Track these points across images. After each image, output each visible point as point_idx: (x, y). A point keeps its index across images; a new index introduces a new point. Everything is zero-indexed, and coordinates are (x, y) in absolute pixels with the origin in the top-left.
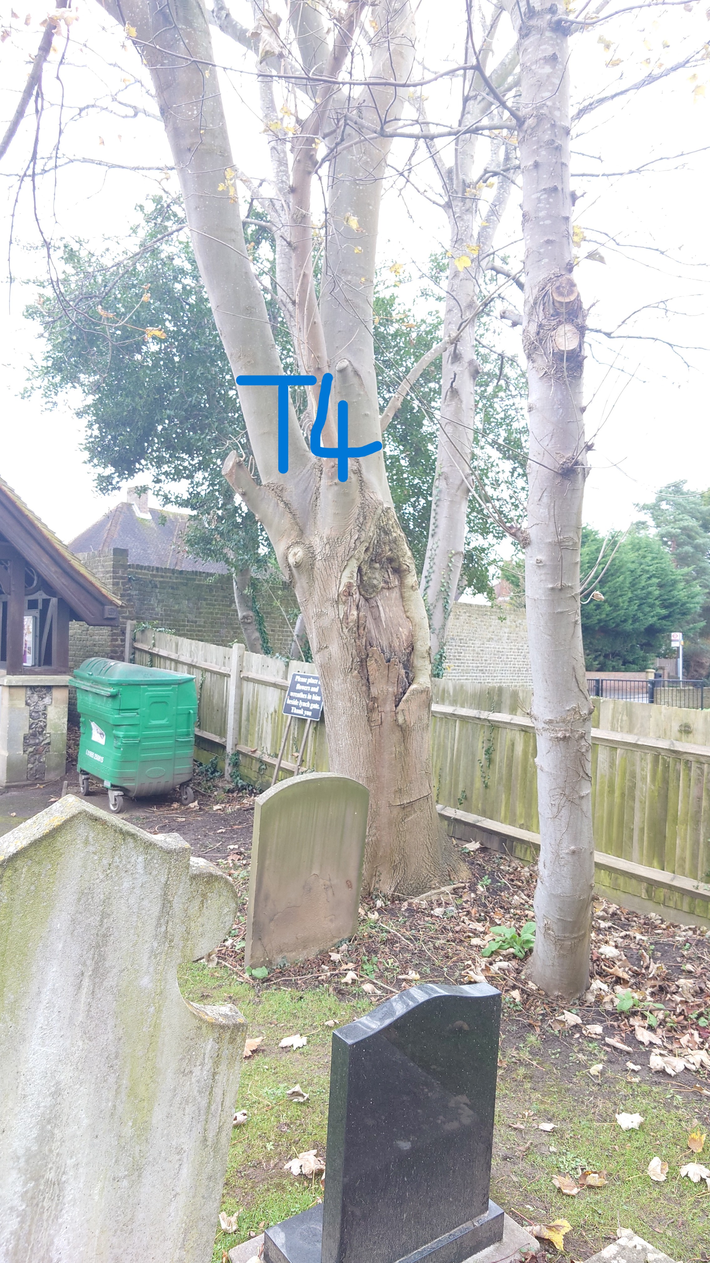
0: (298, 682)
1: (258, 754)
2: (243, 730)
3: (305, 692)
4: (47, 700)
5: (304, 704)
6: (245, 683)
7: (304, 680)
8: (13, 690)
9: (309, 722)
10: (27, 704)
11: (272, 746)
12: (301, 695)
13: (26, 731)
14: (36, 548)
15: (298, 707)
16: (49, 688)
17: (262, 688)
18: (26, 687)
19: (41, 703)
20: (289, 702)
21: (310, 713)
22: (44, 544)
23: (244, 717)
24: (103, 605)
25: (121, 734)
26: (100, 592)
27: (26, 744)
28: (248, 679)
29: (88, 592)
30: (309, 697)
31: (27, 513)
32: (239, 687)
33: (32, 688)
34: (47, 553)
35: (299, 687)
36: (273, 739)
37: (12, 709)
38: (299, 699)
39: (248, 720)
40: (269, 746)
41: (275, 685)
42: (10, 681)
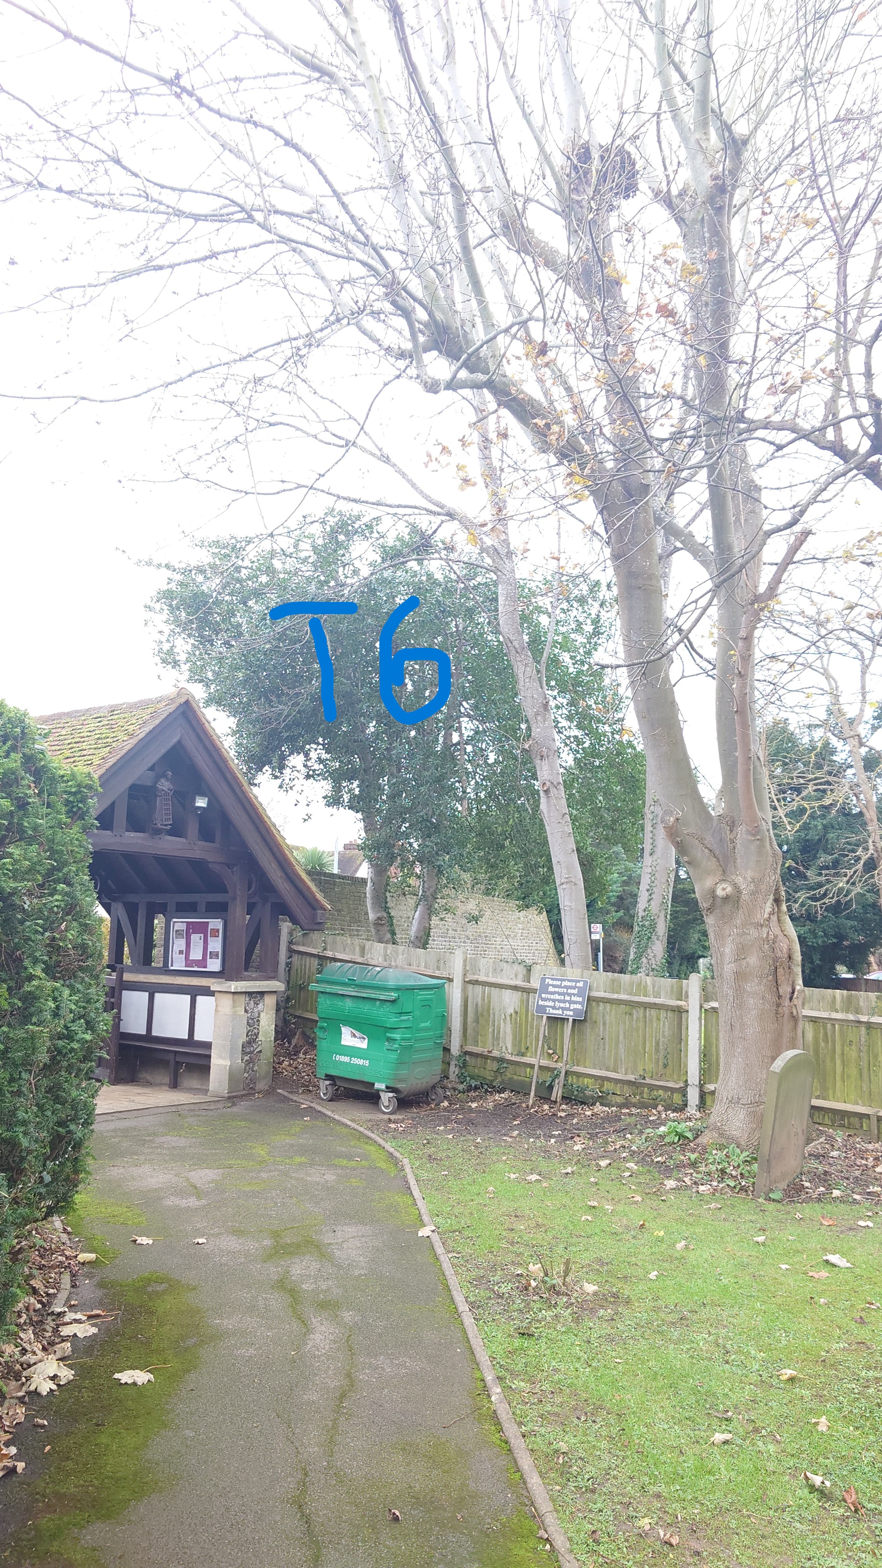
0: (549, 985)
1: (496, 1053)
2: (469, 1031)
3: (559, 994)
4: (260, 1006)
5: (562, 1005)
6: (470, 987)
7: (555, 983)
8: (236, 997)
9: (571, 1020)
10: (246, 1011)
11: (514, 1045)
12: (557, 997)
13: (244, 1039)
14: (268, 853)
15: (554, 1008)
16: (262, 993)
17: (495, 992)
18: (246, 993)
19: (256, 1010)
20: (541, 1003)
21: (571, 1013)
22: (275, 849)
23: (470, 1019)
24: (314, 909)
25: (397, 1036)
26: (314, 896)
27: (244, 1053)
28: (476, 982)
29: (304, 897)
30: (568, 998)
31: (266, 819)
32: (464, 990)
33: (250, 994)
34: (276, 858)
35: (551, 989)
36: (514, 1039)
37: (234, 1015)
38: (554, 1001)
39: (477, 1021)
40: (509, 1046)
41: (515, 988)
42: (236, 987)
